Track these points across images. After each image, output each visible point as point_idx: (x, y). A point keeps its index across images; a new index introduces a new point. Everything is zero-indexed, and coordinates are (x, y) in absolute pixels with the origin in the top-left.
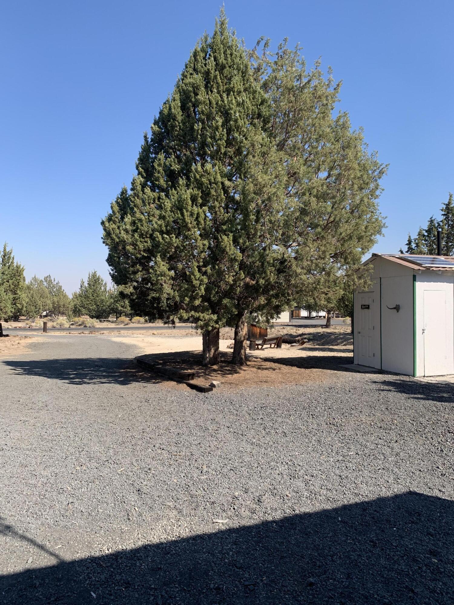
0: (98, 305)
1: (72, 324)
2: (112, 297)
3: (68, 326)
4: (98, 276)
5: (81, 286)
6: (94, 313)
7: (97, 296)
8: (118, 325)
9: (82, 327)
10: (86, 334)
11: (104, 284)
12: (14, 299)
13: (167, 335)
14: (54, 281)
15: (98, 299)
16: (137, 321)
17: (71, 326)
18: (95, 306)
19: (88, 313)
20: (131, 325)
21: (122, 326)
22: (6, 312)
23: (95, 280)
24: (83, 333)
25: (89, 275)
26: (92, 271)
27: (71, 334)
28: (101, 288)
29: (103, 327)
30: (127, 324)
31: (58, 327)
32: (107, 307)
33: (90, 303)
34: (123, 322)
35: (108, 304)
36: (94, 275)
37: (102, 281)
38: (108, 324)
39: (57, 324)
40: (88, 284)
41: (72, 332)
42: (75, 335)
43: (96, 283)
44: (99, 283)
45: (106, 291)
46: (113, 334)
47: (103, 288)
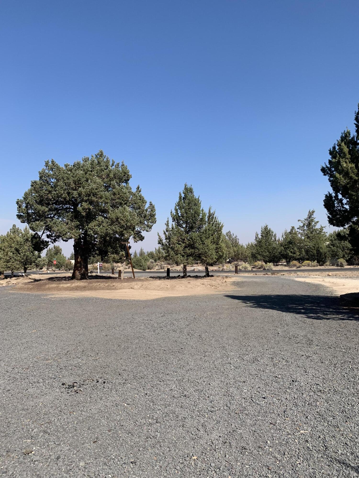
0: (270, 252)
1: (253, 268)
2: (281, 245)
3: (251, 269)
4: (269, 229)
5: (256, 238)
6: (267, 259)
7: (269, 245)
8: (291, 268)
9: (262, 269)
10: (269, 275)
11: (274, 235)
12: (217, 248)
13: (341, 276)
14: (233, 235)
15: (270, 247)
16: (307, 264)
17: (253, 269)
18: (268, 253)
19: (263, 258)
20: (303, 268)
21: (294, 268)
22: (212, 259)
23: (266, 232)
24: (267, 274)
25: (262, 229)
26: (264, 225)
27: (257, 275)
28: (272, 238)
29: (279, 269)
30: (299, 267)
31: (243, 269)
32: (278, 253)
33: (264, 251)
34: (295, 265)
35: (279, 251)
36: (266, 228)
37: (272, 232)
38: (282, 267)
39: (242, 267)
40: (261, 235)
41: (258, 274)
42: (260, 275)
43: (267, 234)
44: (270, 235)
45: (275, 240)
46: (292, 275)
47: (273, 238)
